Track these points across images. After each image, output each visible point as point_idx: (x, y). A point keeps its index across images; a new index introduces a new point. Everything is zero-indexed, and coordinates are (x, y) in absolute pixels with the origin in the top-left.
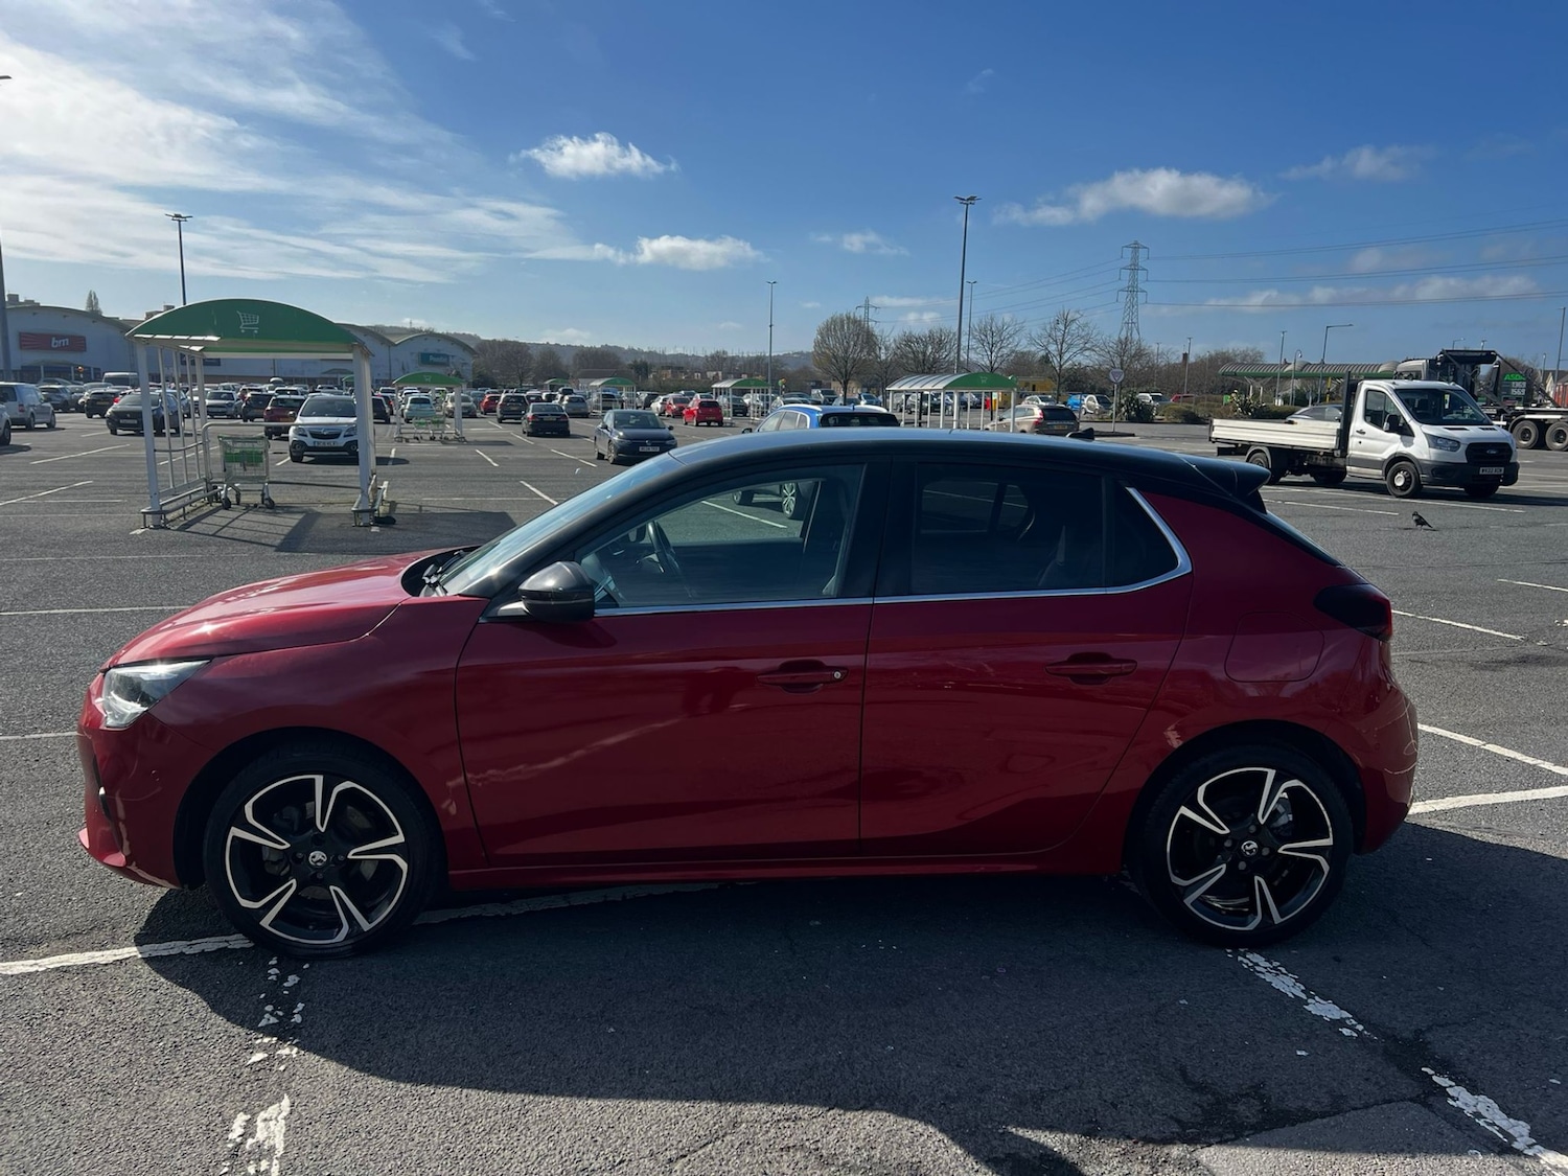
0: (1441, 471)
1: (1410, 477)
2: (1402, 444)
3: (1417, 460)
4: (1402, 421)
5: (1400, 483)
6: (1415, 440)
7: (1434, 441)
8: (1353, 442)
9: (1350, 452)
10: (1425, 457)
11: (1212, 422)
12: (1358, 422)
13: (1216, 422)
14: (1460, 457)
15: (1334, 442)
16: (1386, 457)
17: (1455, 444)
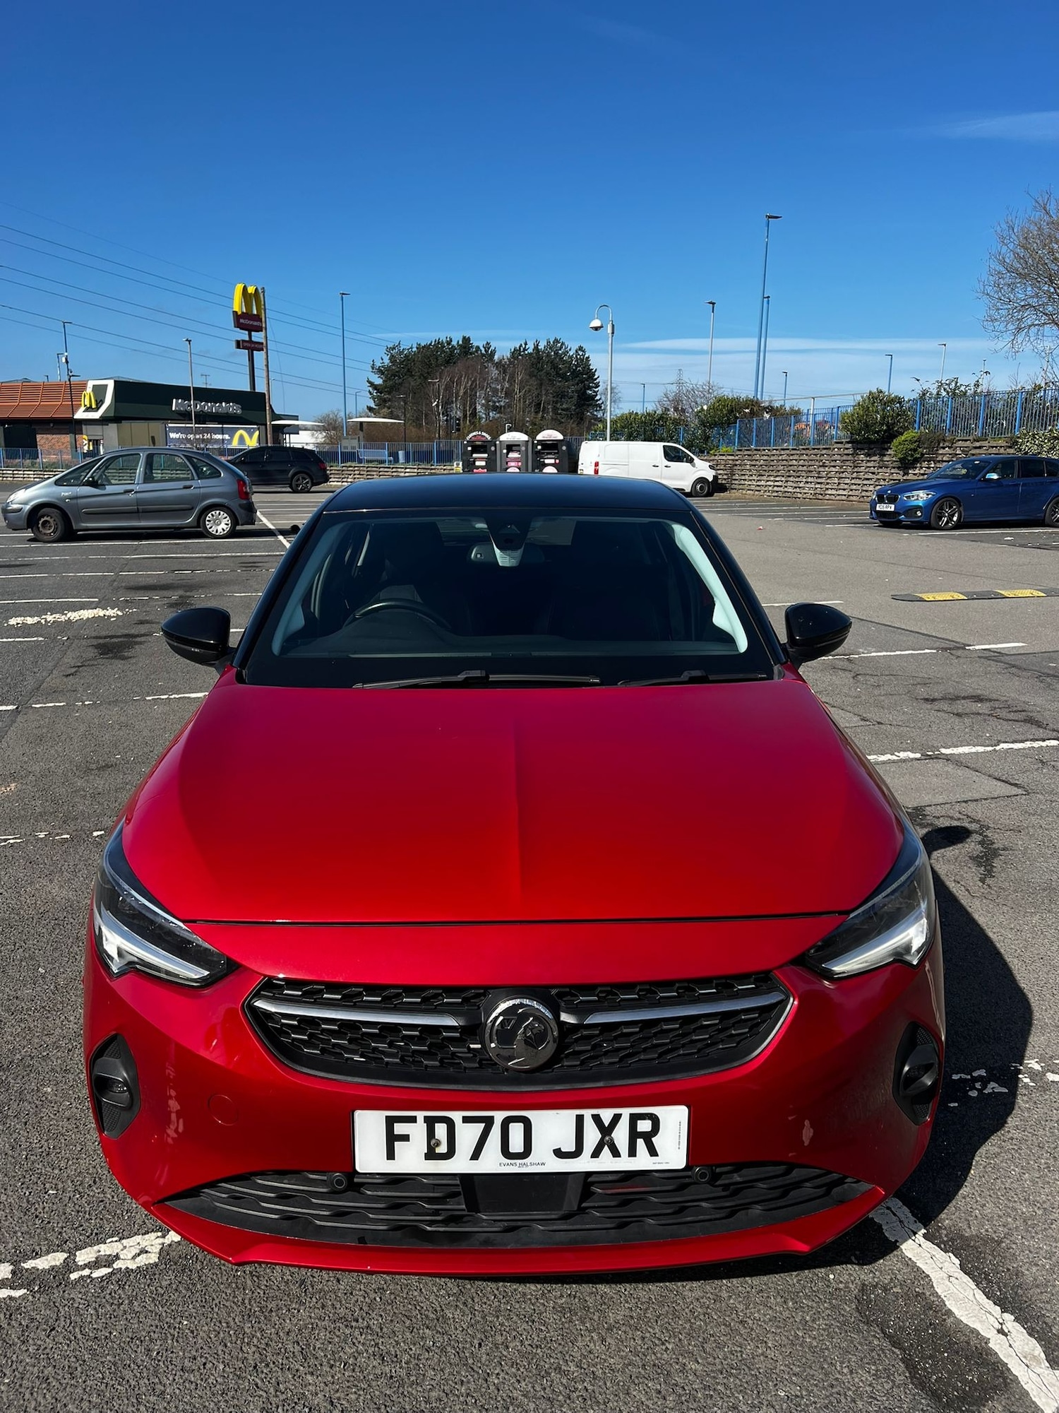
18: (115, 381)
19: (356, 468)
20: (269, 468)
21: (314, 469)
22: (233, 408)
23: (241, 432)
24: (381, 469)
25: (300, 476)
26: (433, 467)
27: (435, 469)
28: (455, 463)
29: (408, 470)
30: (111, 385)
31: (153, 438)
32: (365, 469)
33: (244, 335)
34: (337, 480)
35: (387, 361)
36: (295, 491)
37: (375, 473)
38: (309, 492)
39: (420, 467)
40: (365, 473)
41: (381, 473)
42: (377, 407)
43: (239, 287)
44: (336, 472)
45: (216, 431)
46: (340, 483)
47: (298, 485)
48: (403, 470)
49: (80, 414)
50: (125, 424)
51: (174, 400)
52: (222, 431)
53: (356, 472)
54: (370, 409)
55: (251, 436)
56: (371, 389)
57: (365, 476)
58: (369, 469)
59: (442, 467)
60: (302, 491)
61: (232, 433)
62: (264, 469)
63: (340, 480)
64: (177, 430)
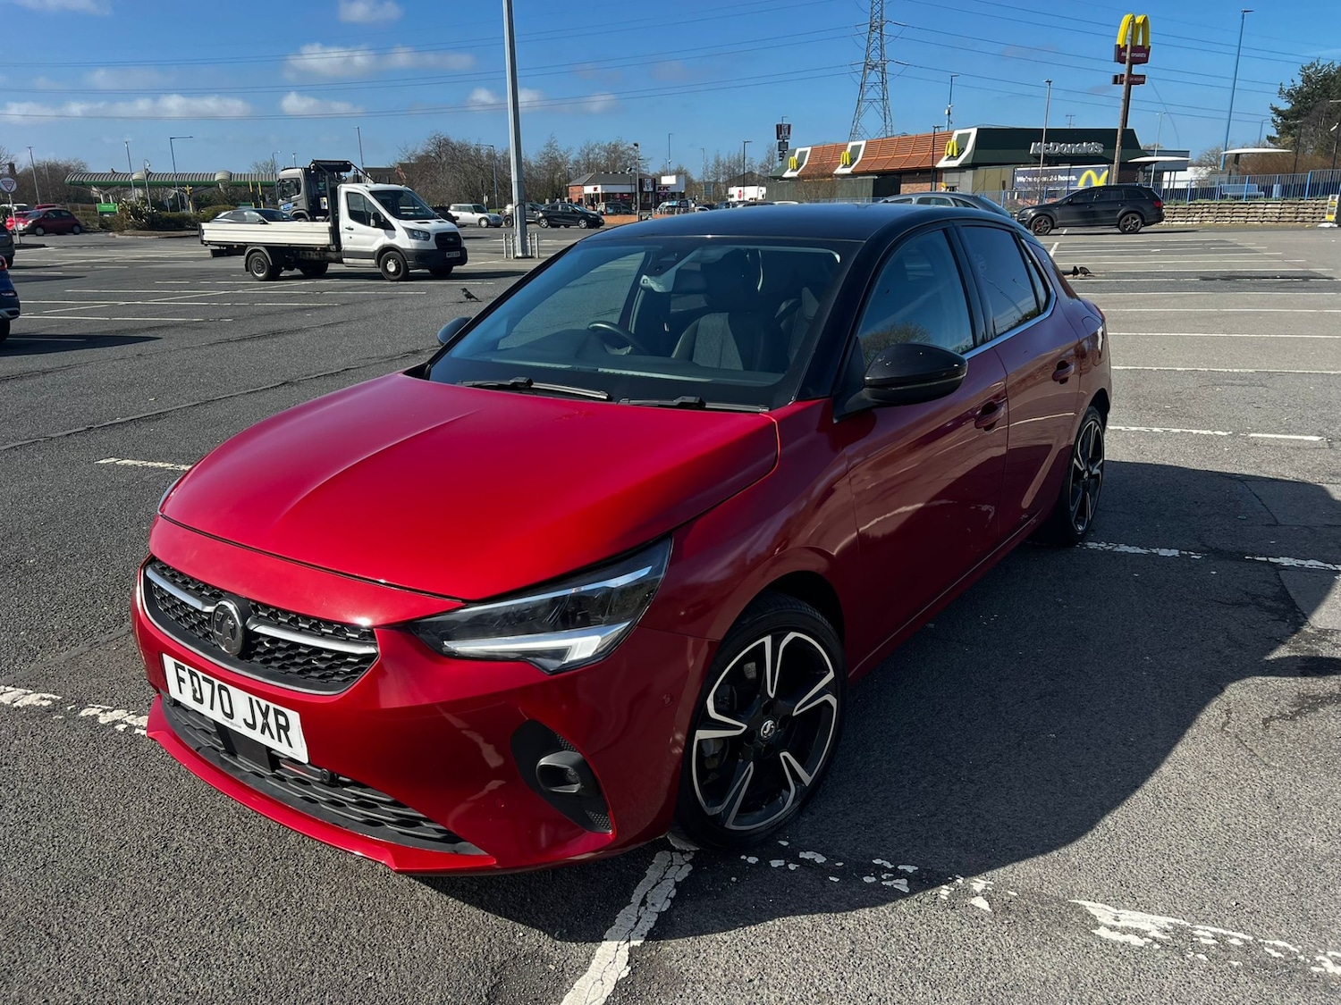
0: (421, 257)
1: (399, 263)
2: (386, 237)
3: (402, 249)
4: (382, 218)
5: (392, 269)
6: (396, 233)
7: (412, 233)
8: (344, 237)
9: (343, 246)
10: (408, 246)
11: (200, 226)
12: (345, 220)
13: (204, 226)
14: (431, 245)
15: (328, 239)
16: (376, 249)
17: (426, 235)
18: (978, 129)
19: (1206, 206)
20: (1097, 208)
21: (1147, 208)
22: (1094, 148)
23: (1090, 172)
24: (1236, 206)
25: (1130, 216)
26: (1302, 202)
27: (1304, 204)
28: (1330, 196)
29: (1269, 206)
30: (974, 132)
31: (1004, 182)
32: (1217, 206)
33: (1123, 69)
34: (1181, 219)
35: (1299, 83)
36: (1124, 233)
37: (1227, 210)
38: (1137, 233)
39: (1285, 201)
40: (1216, 210)
41: (1234, 210)
42: (1278, 136)
43: (1127, 18)
44: (1182, 210)
45: (1063, 173)
46: (1184, 223)
47: (1125, 226)
48: (1263, 206)
49: (942, 164)
50: (981, 170)
51: (1033, 144)
52: (1069, 173)
53: (1205, 210)
54: (1270, 139)
55: (1099, 176)
56: (1274, 115)
57: (1214, 214)
58: (1221, 206)
59: (1314, 201)
60: (1130, 232)
61: (1079, 174)
62: (1092, 209)
63: (1184, 219)
64: (1023, 174)
